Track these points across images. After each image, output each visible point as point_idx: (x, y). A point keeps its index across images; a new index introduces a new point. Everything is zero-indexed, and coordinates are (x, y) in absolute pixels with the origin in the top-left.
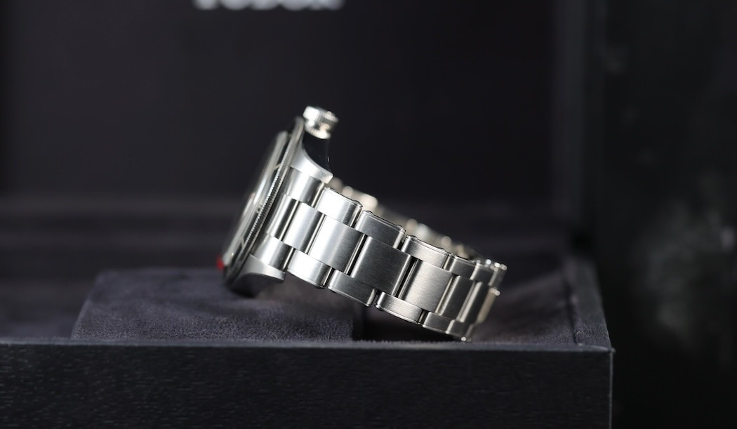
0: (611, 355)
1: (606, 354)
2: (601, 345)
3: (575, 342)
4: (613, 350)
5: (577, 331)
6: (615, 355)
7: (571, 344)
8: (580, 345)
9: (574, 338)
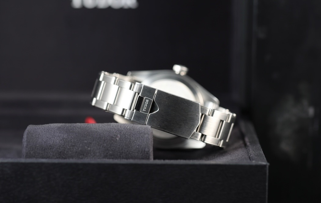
0: (267, 167)
1: (265, 166)
2: (263, 162)
3: (250, 160)
4: (268, 164)
5: (251, 155)
6: (269, 166)
7: (249, 161)
8: (254, 161)
9: (250, 158)
